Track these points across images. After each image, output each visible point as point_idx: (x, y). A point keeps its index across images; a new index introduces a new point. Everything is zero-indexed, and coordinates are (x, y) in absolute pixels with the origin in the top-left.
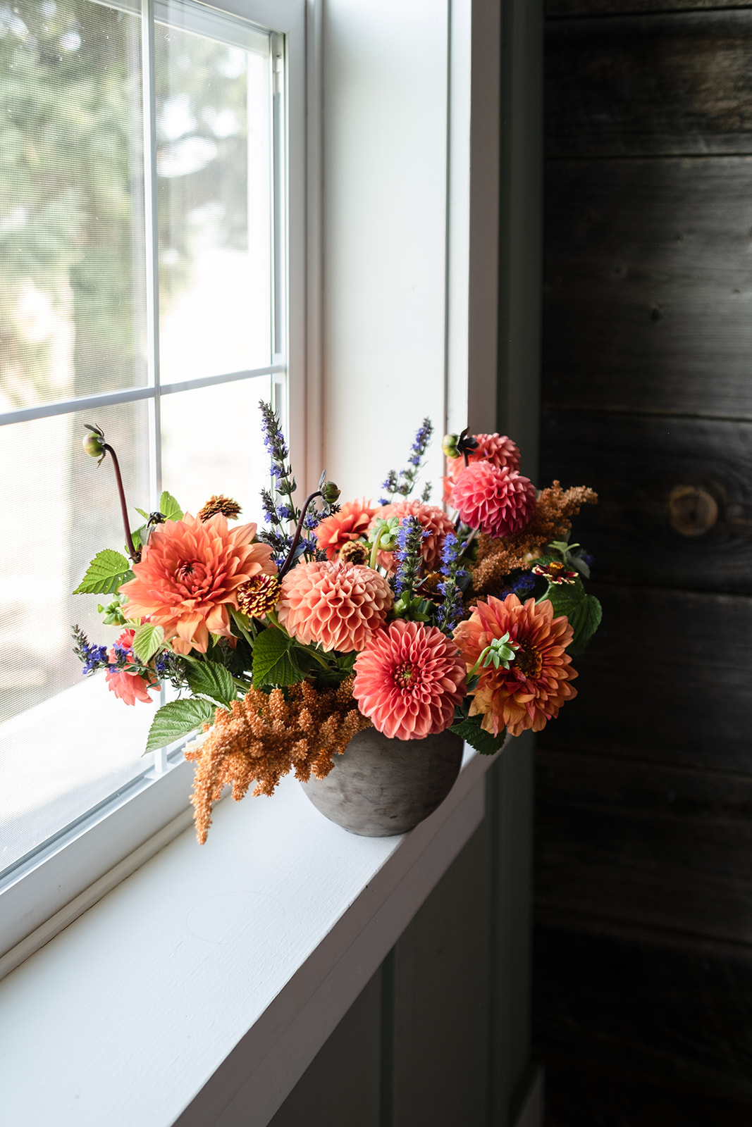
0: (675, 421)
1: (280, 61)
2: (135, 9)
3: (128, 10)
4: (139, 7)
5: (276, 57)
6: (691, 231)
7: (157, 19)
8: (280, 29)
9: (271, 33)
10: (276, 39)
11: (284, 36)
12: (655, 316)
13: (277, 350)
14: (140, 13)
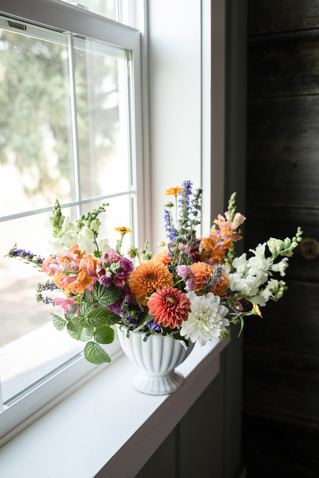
0: (303, 211)
1: (130, 62)
2: (66, 43)
3: (62, 43)
4: (67, 42)
5: (128, 60)
6: (311, 128)
7: (75, 47)
8: (129, 48)
9: (126, 50)
10: (128, 52)
11: (131, 51)
12: (295, 165)
13: (132, 184)
14: (68, 45)
